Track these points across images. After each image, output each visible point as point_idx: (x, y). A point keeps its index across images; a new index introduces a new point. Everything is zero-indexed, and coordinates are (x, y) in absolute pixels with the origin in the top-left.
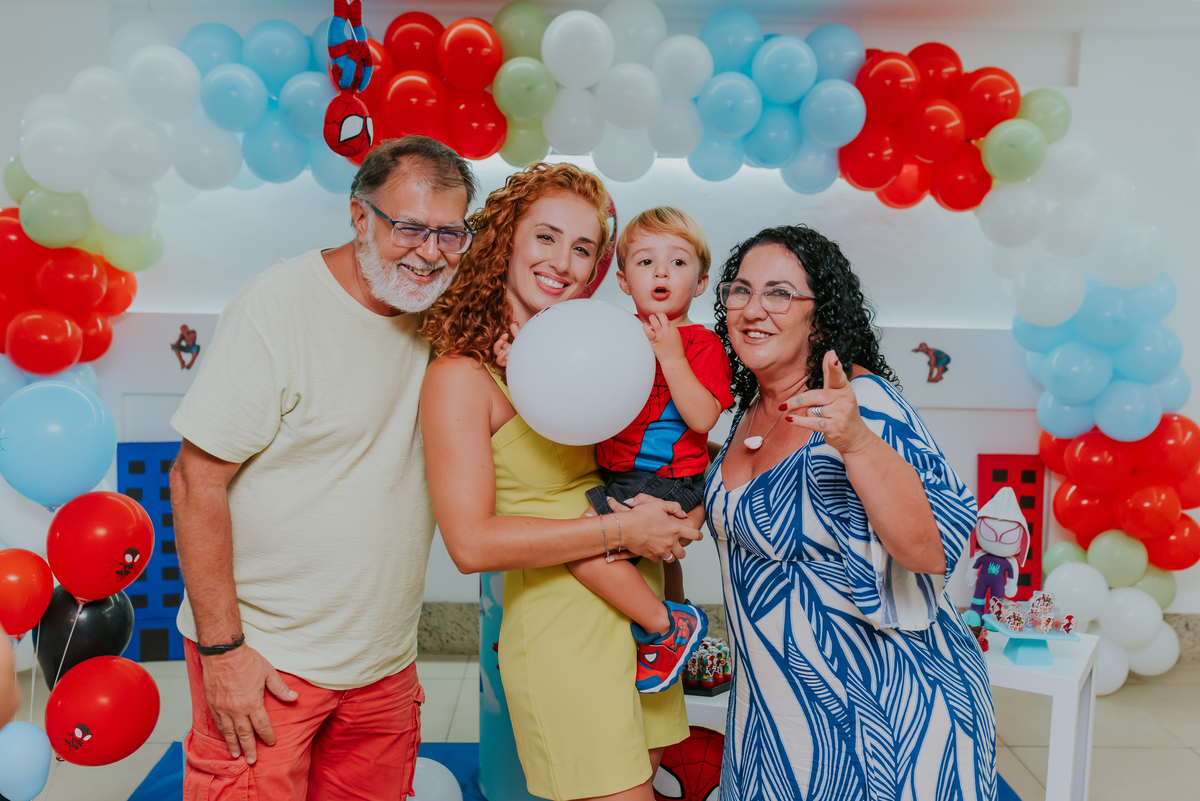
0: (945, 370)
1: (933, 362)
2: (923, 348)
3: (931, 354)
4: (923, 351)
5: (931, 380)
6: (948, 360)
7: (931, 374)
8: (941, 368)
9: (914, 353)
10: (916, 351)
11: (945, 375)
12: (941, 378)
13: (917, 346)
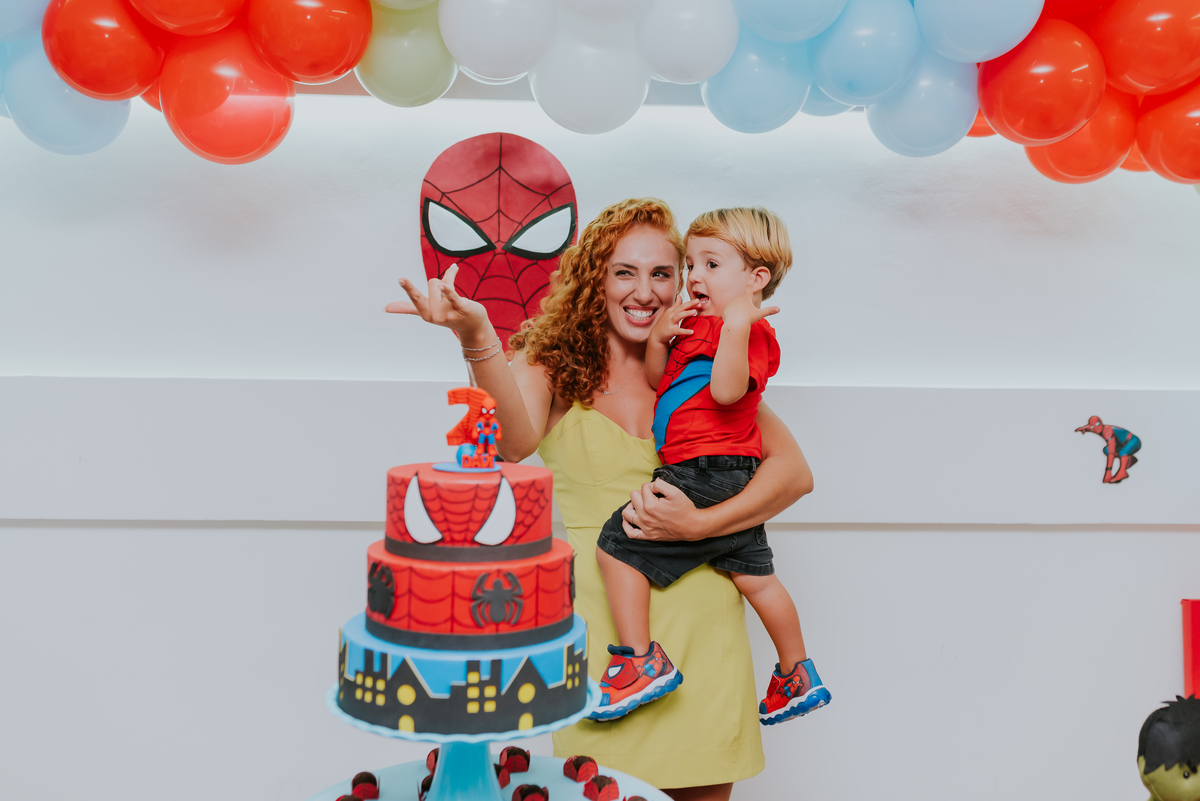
0: (1134, 461)
1: (1112, 449)
2: (1094, 426)
3: (1108, 434)
4: (1094, 431)
5: (1110, 479)
6: (1137, 447)
7: (1108, 469)
8: (1125, 459)
9: (1080, 433)
10: (1084, 430)
11: (1130, 471)
12: (1127, 476)
13: (1084, 423)
